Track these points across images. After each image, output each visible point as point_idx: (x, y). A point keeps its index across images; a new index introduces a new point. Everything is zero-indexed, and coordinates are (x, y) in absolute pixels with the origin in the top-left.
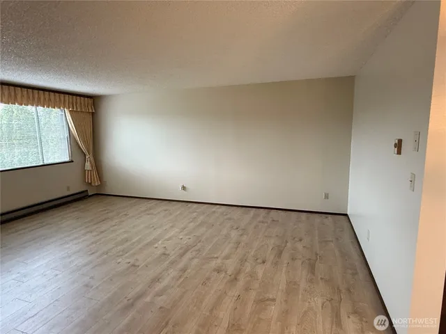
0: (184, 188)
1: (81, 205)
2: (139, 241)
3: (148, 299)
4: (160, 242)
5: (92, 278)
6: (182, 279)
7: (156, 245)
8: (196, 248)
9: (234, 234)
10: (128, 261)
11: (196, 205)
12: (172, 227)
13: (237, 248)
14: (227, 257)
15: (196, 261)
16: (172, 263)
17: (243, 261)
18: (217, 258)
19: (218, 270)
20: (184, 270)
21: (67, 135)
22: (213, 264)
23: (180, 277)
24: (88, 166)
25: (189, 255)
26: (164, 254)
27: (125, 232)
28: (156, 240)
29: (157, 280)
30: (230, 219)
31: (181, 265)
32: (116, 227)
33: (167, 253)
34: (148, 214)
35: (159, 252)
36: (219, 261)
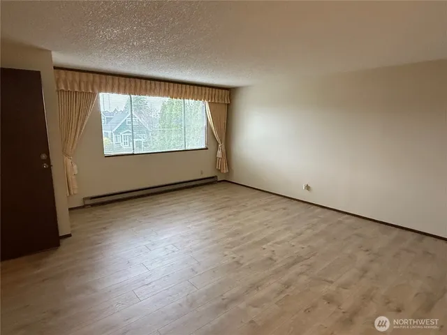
0: (308, 188)
1: (209, 189)
2: (250, 237)
3: (242, 305)
4: (269, 244)
5: (199, 263)
6: (283, 296)
7: (264, 246)
8: (309, 262)
9: (362, 258)
10: (234, 255)
11: (319, 210)
12: (286, 229)
13: (361, 277)
14: (345, 286)
15: (303, 279)
16: (277, 272)
17: (367, 297)
18: (332, 282)
19: (330, 300)
20: (287, 285)
21: (205, 124)
22: (325, 289)
23: (282, 292)
24: (219, 154)
25: (297, 268)
26: (271, 259)
27: (239, 224)
28: (266, 240)
29: (256, 286)
30: (359, 235)
31: (285, 278)
32: (232, 217)
33: (274, 258)
34: (266, 210)
35: (266, 255)
36: (332, 288)
